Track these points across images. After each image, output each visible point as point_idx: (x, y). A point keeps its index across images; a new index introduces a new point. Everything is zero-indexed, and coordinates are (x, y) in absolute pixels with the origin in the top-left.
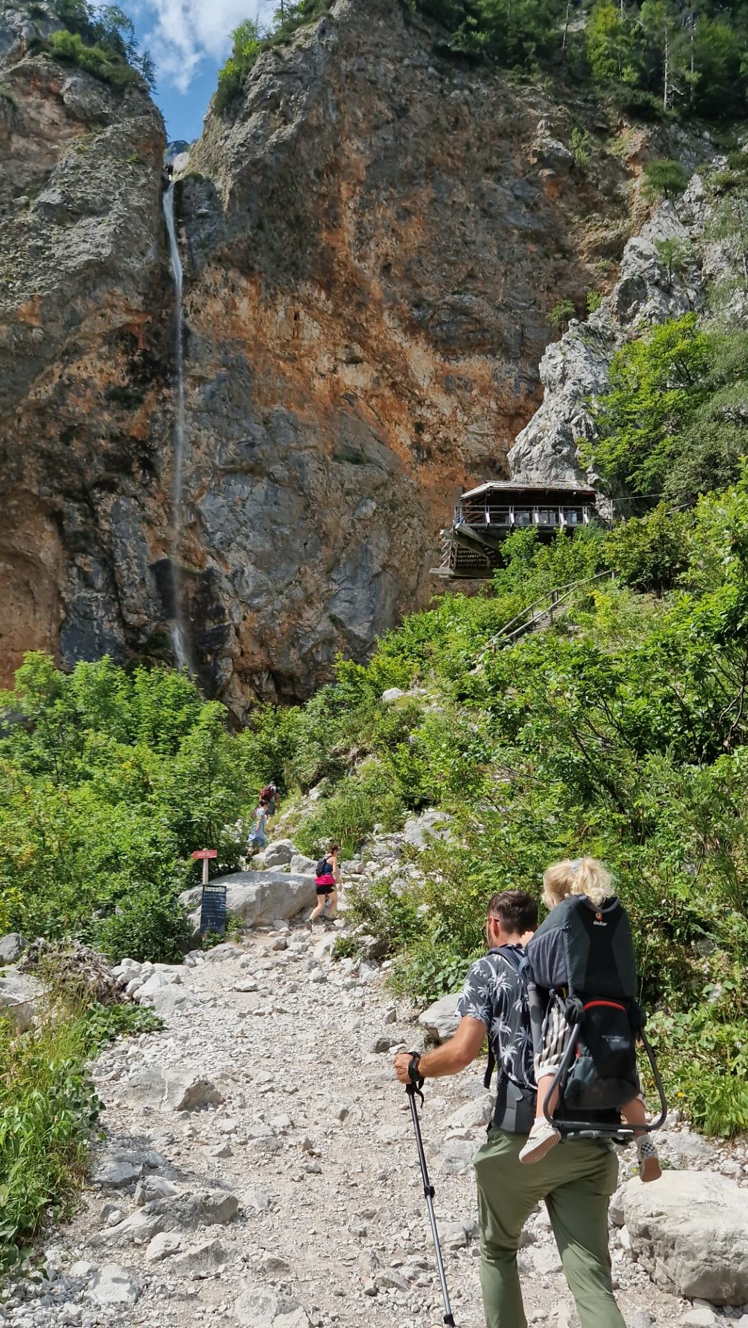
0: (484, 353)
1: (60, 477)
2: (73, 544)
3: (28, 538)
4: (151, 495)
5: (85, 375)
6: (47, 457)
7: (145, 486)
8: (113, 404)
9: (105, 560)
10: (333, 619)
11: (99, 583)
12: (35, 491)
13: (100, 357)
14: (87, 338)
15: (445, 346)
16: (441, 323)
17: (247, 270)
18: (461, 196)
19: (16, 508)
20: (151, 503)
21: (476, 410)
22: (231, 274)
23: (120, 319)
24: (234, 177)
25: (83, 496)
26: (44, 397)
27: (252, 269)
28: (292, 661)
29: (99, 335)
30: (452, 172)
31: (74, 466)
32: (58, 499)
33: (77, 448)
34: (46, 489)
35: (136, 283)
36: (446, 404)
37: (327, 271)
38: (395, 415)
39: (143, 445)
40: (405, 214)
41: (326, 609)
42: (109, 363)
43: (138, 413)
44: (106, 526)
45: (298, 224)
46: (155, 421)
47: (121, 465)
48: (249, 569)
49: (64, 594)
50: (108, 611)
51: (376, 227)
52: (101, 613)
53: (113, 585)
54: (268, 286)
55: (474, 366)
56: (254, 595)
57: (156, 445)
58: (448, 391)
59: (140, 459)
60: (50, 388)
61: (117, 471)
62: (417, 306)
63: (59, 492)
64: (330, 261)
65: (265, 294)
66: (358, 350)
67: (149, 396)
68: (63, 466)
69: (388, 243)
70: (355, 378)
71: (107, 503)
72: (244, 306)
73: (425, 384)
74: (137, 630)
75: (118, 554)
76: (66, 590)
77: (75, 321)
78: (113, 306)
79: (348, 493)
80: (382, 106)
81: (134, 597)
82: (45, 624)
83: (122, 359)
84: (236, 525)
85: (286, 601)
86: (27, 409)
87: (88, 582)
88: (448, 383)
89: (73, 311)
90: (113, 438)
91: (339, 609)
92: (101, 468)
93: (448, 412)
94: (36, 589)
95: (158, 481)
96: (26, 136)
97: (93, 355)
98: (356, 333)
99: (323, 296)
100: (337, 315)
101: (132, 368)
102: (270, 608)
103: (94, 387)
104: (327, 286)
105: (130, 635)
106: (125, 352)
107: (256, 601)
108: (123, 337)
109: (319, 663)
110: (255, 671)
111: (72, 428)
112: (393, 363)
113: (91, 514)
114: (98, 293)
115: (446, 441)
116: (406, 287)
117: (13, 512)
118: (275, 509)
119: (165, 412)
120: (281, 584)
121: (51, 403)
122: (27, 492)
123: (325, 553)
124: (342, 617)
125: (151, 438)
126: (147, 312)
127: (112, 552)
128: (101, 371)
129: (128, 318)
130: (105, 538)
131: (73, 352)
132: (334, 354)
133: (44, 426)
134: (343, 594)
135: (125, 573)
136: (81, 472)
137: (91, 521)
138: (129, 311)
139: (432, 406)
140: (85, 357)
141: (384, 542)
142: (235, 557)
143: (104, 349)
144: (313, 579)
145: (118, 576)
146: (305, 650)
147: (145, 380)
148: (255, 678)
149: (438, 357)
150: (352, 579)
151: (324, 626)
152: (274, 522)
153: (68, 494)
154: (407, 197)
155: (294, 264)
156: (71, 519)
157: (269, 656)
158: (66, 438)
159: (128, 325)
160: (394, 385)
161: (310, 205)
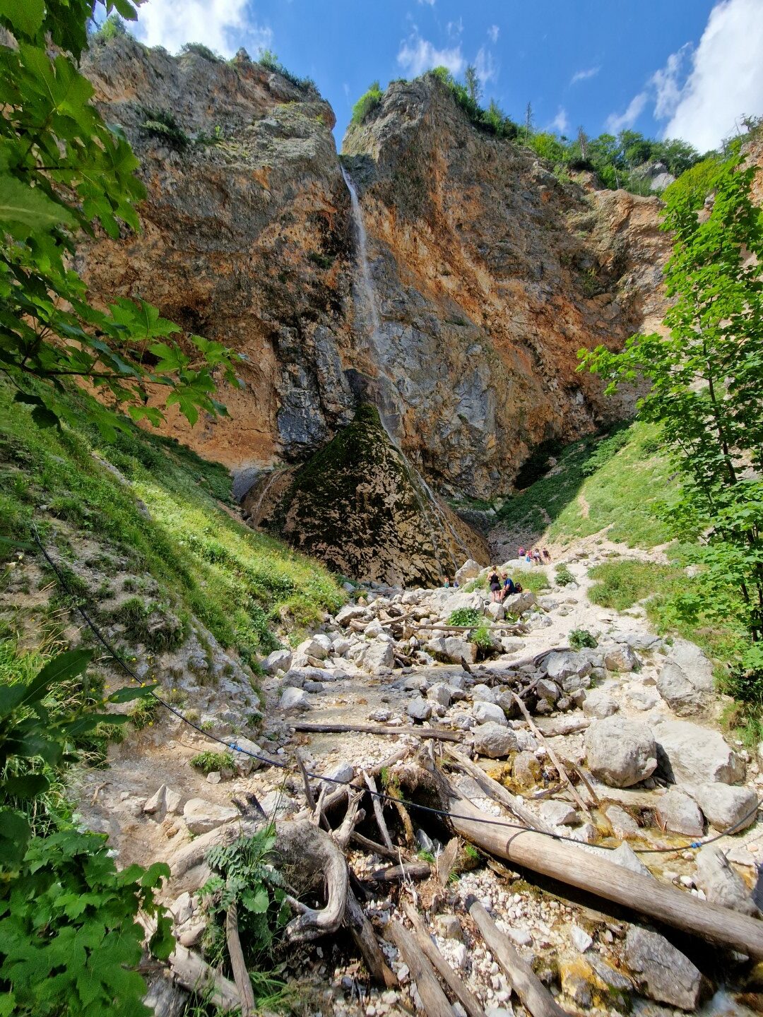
0: (518, 278)
1: (278, 307)
2: (284, 356)
3: (251, 353)
4: (340, 326)
5: (295, 239)
6: (270, 290)
7: (336, 320)
8: (313, 264)
9: (309, 368)
10: (460, 417)
11: (305, 383)
12: (259, 316)
13: (305, 228)
14: (297, 212)
15: (495, 271)
16: (494, 258)
17: (389, 203)
18: (495, 195)
19: (244, 329)
20: (341, 333)
21: (517, 309)
22: (379, 203)
23: (319, 205)
24: (382, 143)
25: (294, 322)
26: (269, 245)
27: (392, 203)
28: (435, 444)
29: (306, 213)
30: (490, 182)
31: (288, 298)
32: (276, 323)
33: (291, 287)
34: (267, 316)
35: (330, 183)
36: (499, 304)
37: (432, 215)
38: (472, 307)
39: (334, 293)
40: (468, 198)
41: (455, 411)
42: (311, 236)
43: (330, 272)
44: (311, 343)
45: (417, 181)
46: (341, 278)
47: (319, 303)
48: (407, 380)
49: (279, 391)
50: (313, 402)
51: (453, 202)
52: (308, 403)
53: (316, 384)
54: (400, 217)
55: (512, 284)
56: (412, 397)
57: (342, 294)
58: (500, 297)
59: (331, 302)
60: (273, 240)
61: (317, 307)
62: (480, 247)
63: (276, 318)
64: (434, 210)
65: (399, 221)
66: (448, 268)
67: (336, 263)
68: (281, 299)
69: (459, 213)
70: (449, 284)
71: (311, 327)
72: (386, 225)
73: (487, 291)
74: (335, 415)
75: (320, 363)
76: (281, 387)
77: (290, 196)
78: (315, 194)
79: (461, 341)
80: (452, 138)
81: (332, 392)
82: (265, 412)
83: (319, 236)
84: (396, 352)
85: (433, 403)
86: (256, 251)
87: (297, 384)
88: (500, 293)
89: (290, 189)
90: (314, 285)
91: (463, 411)
92: (307, 304)
93: (500, 309)
94: (256, 391)
95: (344, 317)
96: (246, 98)
97: (300, 226)
98: (447, 257)
99: (430, 231)
100: (437, 244)
101: (325, 243)
102: (422, 407)
103: (301, 249)
104: (432, 224)
105: (329, 419)
106: (320, 230)
107: (414, 401)
108: (319, 218)
109: (453, 446)
110: (413, 449)
111: (286, 273)
112: (469, 277)
113: (300, 335)
114: (306, 181)
115: (500, 326)
116: (474, 236)
117: (242, 332)
118: (420, 344)
119: (347, 275)
120: (427, 392)
121: (273, 252)
122: (253, 316)
123: (451, 376)
124: (466, 416)
125: (339, 289)
126: (335, 207)
127: (315, 362)
128: (305, 239)
129: (325, 207)
130: (310, 352)
131: (287, 220)
132: (436, 267)
133: (267, 267)
134: (464, 403)
135: (326, 375)
136: (293, 304)
137: (298, 340)
138: (324, 201)
139: (491, 304)
140: (296, 226)
141: (487, 372)
142: (398, 372)
143: (308, 224)
144: (446, 391)
145: (320, 377)
146: (444, 436)
147: (332, 253)
148: (412, 453)
149: (492, 278)
150: (469, 393)
151: (456, 421)
152: (421, 352)
153: (282, 320)
154: (468, 189)
155: (415, 206)
156: (284, 338)
157: (422, 438)
158: (282, 279)
159: (323, 211)
160: (469, 290)
161: (424, 172)
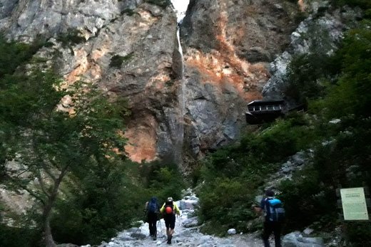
2: (158, 121)
3: (148, 120)
4: (177, 107)
5: (159, 79)
6: (151, 99)
7: (175, 105)
8: (167, 85)
9: (166, 124)
10: (225, 135)
11: (165, 129)
12: (149, 108)
14: (159, 70)
15: (251, 61)
18: (253, 22)
19: (145, 113)
21: (261, 77)
22: (194, 50)
23: (167, 65)
25: (160, 108)
26: (150, 85)
27: (199, 48)
28: (214, 146)
29: (162, 69)
33: (158, 97)
34: (152, 108)
35: (170, 55)
36: (252, 76)
38: (239, 80)
39: (174, 94)
40: (238, 28)
41: (222, 132)
42: (165, 75)
43: (173, 87)
44: (166, 115)
45: (210, 35)
48: (202, 123)
50: (168, 137)
51: (231, 33)
53: (169, 130)
54: (204, 51)
55: (259, 65)
56: (204, 130)
57: (177, 94)
58: (252, 73)
59: (174, 98)
61: (168, 101)
62: (243, 51)
63: (155, 108)
64: (219, 43)
66: (228, 64)
67: (175, 82)
68: (155, 102)
69: (234, 36)
70: (227, 72)
71: (166, 110)
73: (246, 71)
75: (170, 122)
76: (158, 132)
78: (165, 61)
79: (227, 102)
81: (174, 132)
82: (153, 141)
83: (168, 74)
84: (198, 112)
85: (212, 131)
86: (146, 89)
89: (156, 64)
90: (167, 94)
91: (226, 132)
92: (164, 101)
94: (150, 132)
97: (161, 74)
98: (227, 60)
99: (218, 52)
100: (222, 56)
101: (171, 76)
102: (208, 133)
103: (162, 82)
104: (219, 49)
108: (168, 69)
111: (157, 92)
112: (237, 67)
113: (163, 113)
114: (161, 58)
115: (253, 85)
116: (240, 47)
119: (179, 86)
120: (210, 127)
123: (221, 118)
128: (163, 77)
130: (166, 118)
131: (156, 74)
132: (221, 66)
133: (150, 92)
134: (227, 128)
135: (172, 127)
136: (160, 103)
139: (248, 77)
141: (237, 114)
142: (198, 121)
143: (164, 72)
146: (218, 143)
147: (174, 79)
148: (205, 151)
149: (249, 64)
150: (229, 124)
151: (222, 137)
152: (208, 111)
154: (239, 24)
155: (210, 45)
156: (158, 114)
157: (208, 145)
158: (155, 95)
160: (238, 73)
161: (213, 29)
